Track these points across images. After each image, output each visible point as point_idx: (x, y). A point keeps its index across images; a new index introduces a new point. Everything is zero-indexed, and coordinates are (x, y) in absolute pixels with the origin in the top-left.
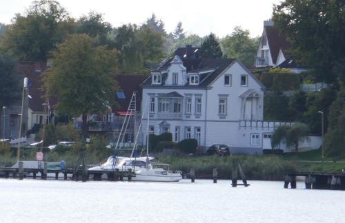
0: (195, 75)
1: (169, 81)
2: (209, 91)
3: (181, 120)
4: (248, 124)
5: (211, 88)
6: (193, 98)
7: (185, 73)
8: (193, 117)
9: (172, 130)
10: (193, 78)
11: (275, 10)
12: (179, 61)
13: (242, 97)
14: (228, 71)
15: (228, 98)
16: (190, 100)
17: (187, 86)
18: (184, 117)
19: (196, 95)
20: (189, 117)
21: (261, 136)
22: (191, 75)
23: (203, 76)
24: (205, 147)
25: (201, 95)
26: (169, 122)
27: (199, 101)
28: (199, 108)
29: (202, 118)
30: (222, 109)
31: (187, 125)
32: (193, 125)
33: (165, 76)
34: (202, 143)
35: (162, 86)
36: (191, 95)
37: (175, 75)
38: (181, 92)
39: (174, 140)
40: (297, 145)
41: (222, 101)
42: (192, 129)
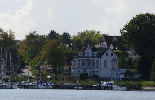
0: (96, 53)
1: (86, 55)
2: (101, 59)
3: (91, 68)
4: (116, 69)
5: (102, 58)
6: (95, 61)
7: (92, 53)
8: (95, 67)
9: (88, 72)
10: (95, 54)
11: (121, 31)
12: (90, 48)
13: (112, 61)
14: (107, 52)
15: (108, 61)
16: (94, 62)
17: (93, 57)
18: (92, 67)
19: (96, 60)
20: (94, 67)
21: (119, 74)
22: (94, 53)
23: (99, 53)
24: (100, 78)
25: (98, 60)
26: (87, 69)
27: (98, 62)
28: (98, 64)
29: (99, 68)
30: (106, 65)
31: (93, 70)
32: (95, 70)
33: (84, 54)
34: (99, 76)
35: (83, 57)
36: (95, 60)
37: (88, 53)
38: (91, 59)
39: (89, 76)
40: (133, 77)
41: (105, 62)
42: (95, 71)
